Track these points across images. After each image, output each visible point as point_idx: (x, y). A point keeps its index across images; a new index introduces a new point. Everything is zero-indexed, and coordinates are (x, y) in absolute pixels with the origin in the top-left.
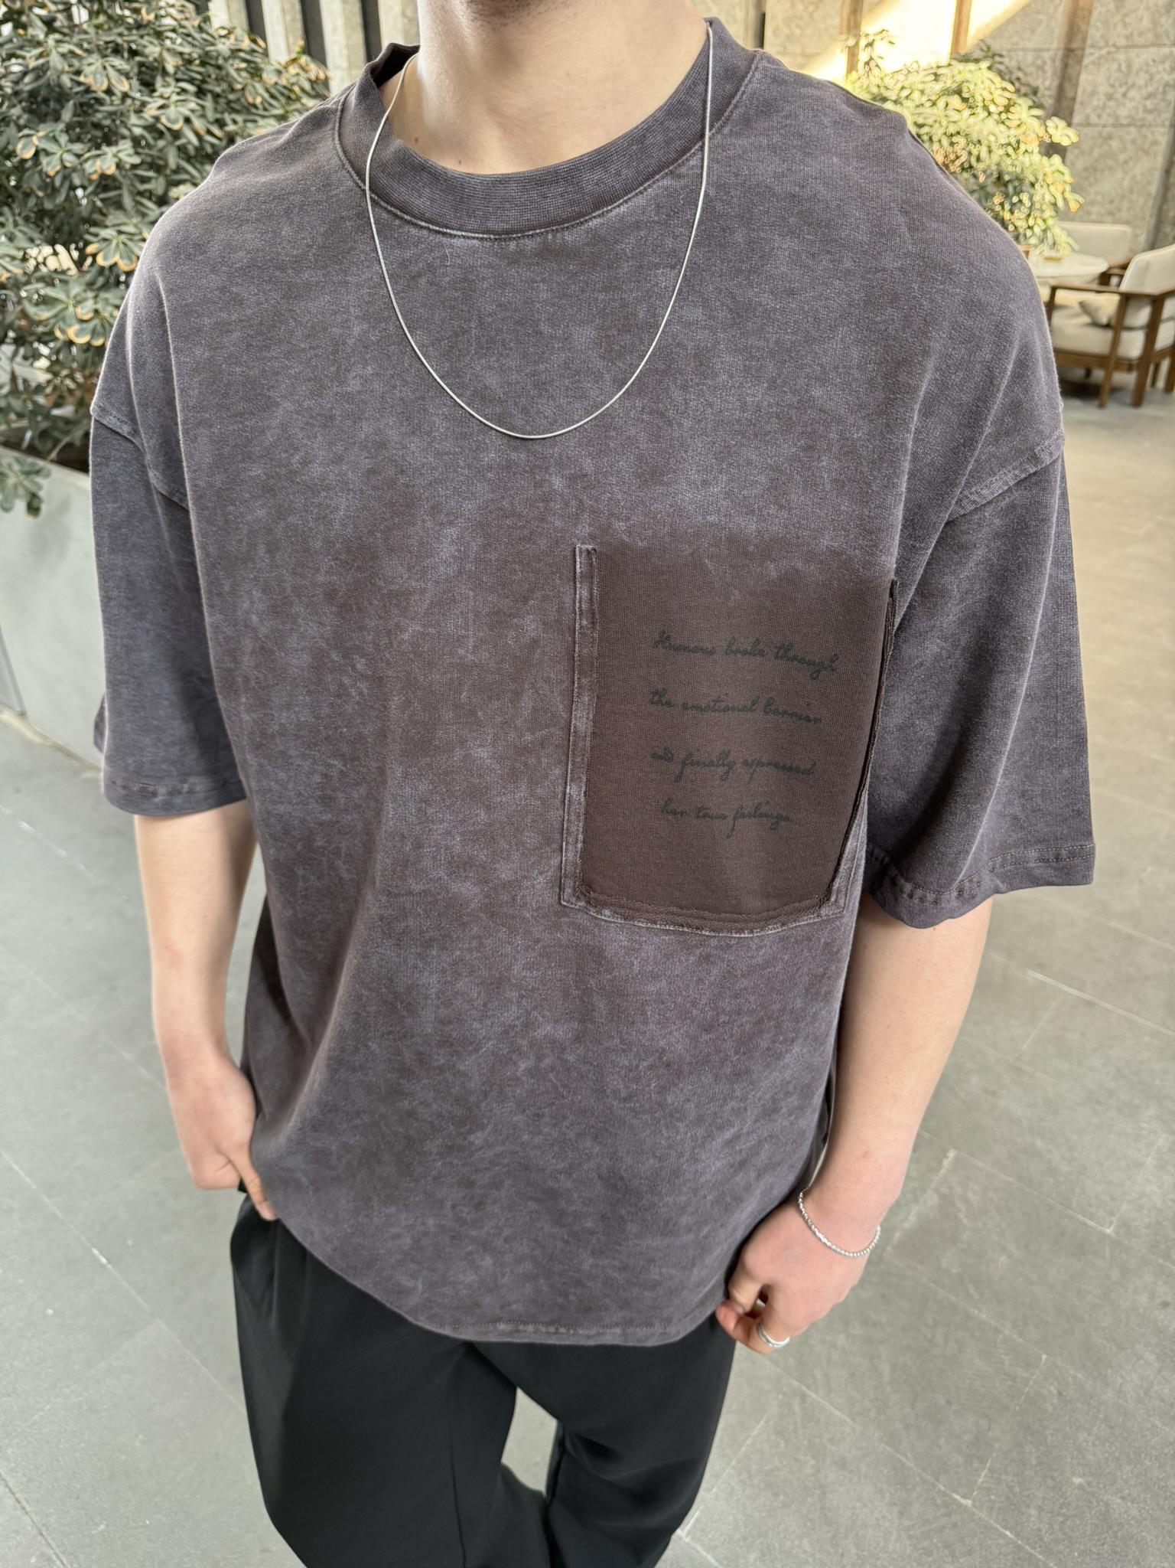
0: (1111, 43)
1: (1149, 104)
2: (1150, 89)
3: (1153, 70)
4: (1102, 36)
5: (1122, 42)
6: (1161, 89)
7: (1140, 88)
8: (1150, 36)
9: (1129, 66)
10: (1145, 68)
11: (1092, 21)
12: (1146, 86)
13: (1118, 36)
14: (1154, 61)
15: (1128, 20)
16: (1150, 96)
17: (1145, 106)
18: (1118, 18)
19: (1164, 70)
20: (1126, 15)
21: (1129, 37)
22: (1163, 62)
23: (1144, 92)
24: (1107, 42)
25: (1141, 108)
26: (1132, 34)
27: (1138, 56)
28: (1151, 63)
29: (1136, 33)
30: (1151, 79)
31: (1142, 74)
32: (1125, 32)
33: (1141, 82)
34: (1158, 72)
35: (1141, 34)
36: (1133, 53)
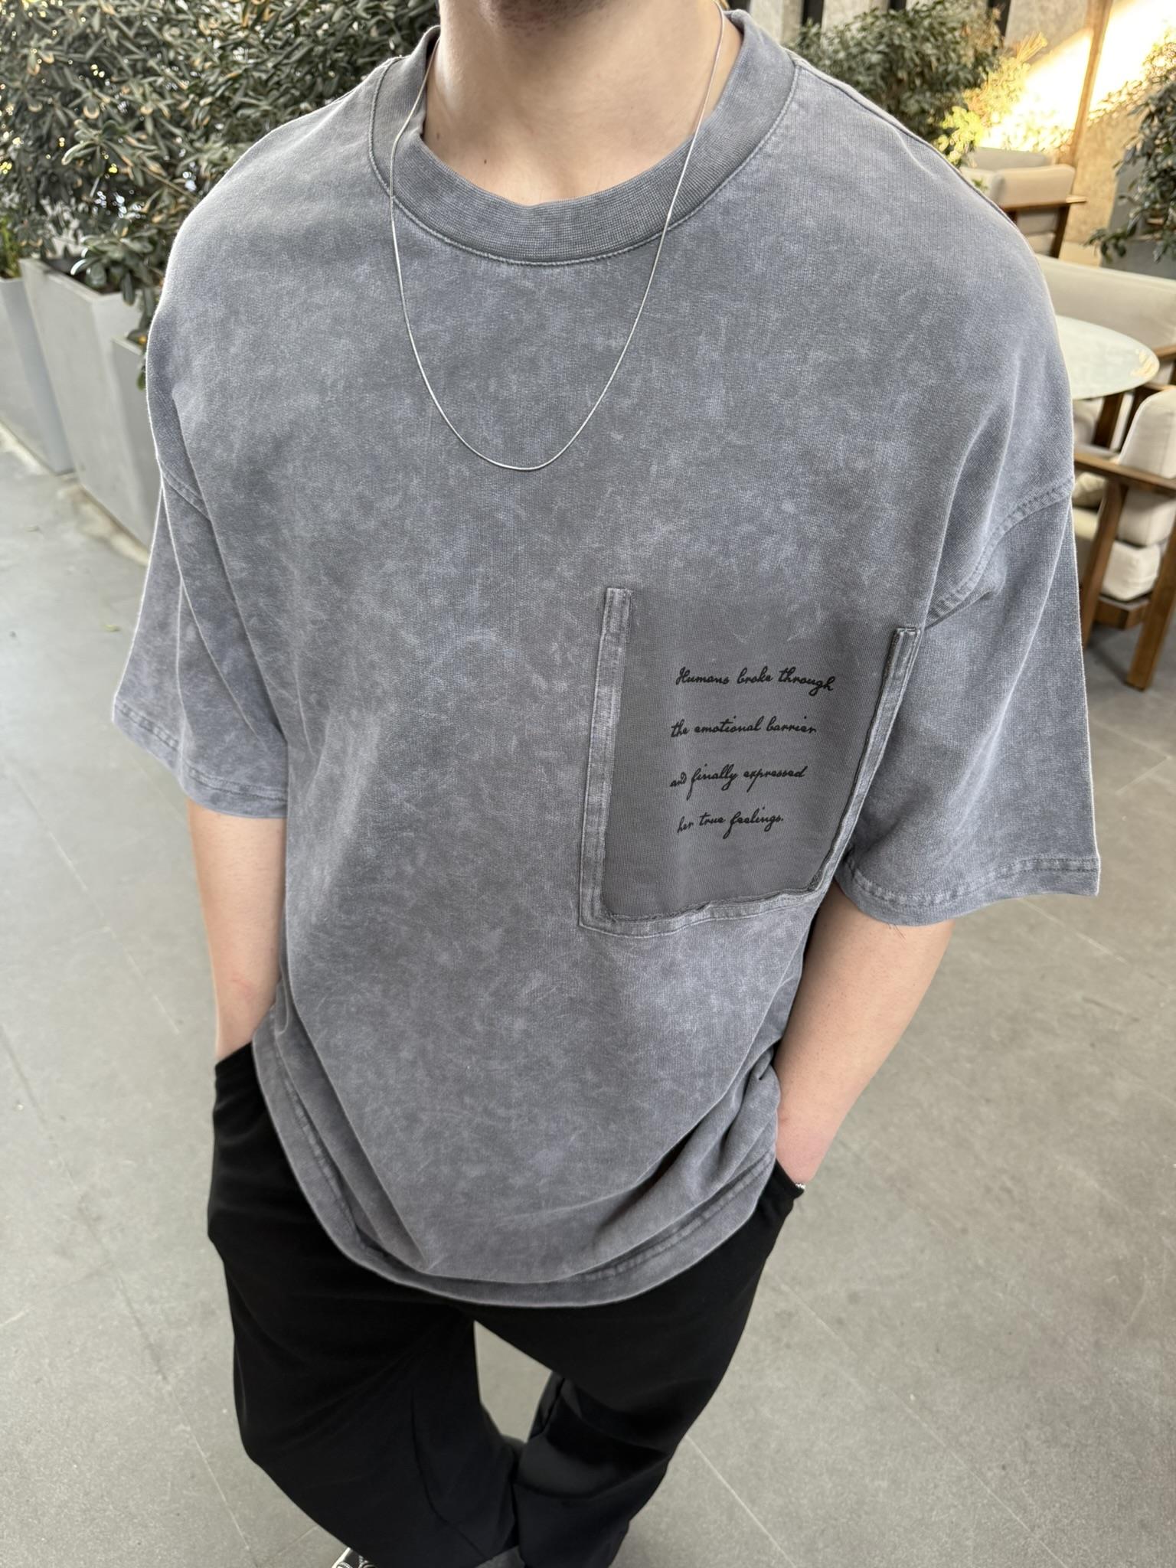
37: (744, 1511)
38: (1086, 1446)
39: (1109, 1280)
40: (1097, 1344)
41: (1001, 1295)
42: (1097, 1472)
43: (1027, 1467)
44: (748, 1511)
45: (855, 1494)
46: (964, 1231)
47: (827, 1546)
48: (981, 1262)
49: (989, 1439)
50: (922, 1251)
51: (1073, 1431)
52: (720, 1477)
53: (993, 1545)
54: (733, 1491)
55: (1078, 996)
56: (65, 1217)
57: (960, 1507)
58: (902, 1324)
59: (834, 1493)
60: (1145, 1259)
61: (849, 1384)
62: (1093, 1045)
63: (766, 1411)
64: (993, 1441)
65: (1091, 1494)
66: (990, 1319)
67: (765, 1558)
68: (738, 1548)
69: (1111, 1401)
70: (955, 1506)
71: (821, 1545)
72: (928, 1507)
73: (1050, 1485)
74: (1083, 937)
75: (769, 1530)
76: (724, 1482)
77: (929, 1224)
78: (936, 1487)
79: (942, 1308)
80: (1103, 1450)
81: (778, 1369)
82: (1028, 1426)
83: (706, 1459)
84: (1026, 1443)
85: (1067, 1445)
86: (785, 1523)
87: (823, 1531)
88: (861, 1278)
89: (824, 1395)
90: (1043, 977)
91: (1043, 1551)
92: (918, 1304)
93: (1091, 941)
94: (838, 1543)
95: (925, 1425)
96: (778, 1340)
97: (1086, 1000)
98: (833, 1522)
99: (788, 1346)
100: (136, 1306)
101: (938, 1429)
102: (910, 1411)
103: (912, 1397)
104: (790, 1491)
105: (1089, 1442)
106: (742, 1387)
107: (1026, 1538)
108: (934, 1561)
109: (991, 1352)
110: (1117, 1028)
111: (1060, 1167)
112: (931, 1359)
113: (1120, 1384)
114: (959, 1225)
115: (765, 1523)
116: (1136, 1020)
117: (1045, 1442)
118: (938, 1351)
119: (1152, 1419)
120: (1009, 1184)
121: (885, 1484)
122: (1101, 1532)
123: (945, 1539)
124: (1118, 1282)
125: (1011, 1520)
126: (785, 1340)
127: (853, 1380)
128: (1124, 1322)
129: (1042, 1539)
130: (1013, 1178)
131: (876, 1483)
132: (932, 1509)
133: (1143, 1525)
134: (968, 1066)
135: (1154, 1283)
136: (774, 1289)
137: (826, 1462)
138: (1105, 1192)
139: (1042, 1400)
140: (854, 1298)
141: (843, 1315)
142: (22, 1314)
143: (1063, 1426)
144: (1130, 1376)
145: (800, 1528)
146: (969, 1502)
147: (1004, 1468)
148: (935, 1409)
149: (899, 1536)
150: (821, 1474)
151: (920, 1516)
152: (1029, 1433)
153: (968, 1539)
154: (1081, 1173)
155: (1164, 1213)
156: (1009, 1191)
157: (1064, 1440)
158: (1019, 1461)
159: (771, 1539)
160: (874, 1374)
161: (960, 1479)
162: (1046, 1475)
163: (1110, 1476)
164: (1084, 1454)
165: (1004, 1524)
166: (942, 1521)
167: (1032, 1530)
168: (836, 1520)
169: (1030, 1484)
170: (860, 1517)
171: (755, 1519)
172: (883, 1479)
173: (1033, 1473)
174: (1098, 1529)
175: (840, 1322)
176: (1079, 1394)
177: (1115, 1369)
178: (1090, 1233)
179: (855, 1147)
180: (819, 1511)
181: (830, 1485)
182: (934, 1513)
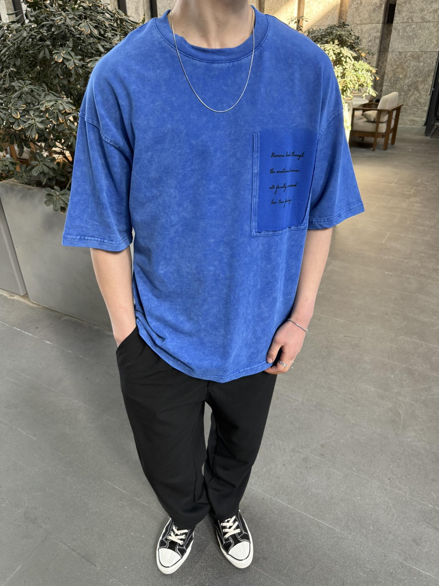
0: (355, 23)
1: (369, 44)
2: (370, 39)
3: (371, 32)
4: (352, 20)
5: (359, 22)
6: (373, 39)
7: (366, 38)
8: (368, 20)
9: (362, 31)
10: (367, 32)
11: (348, 15)
12: (368, 38)
13: (357, 20)
14: (371, 29)
15: (360, 15)
16: (370, 41)
17: (368, 45)
18: (357, 14)
19: (374, 32)
20: (360, 13)
21: (361, 21)
22: (374, 29)
23: (368, 40)
24: (353, 22)
25: (367, 46)
26: (362, 20)
27: (365, 27)
28: (370, 30)
29: (363, 19)
30: (370, 35)
31: (367, 34)
32: (359, 19)
33: (366, 36)
34: (372, 33)
35: (365, 19)
36: (363, 26)
37: (322, 523)
38: (408, 464)
39: (391, 415)
40: (396, 434)
41: (364, 430)
42: (414, 470)
43: (395, 476)
44: (324, 523)
45: (352, 504)
46: (344, 415)
47: (352, 524)
48: (353, 422)
49: (381, 473)
50: (335, 425)
51: (402, 461)
52: (310, 516)
53: (397, 503)
54: (316, 519)
55: (342, 336)
56: (20, 523)
57: (383, 495)
58: (341, 448)
59: (346, 507)
60: (397, 405)
61: (334, 472)
62: (353, 349)
63: (313, 490)
64: (383, 473)
65: (416, 477)
66: (364, 438)
67: (336, 535)
68: (326, 536)
69: (408, 449)
70: (382, 496)
71: (350, 524)
72: (374, 499)
73: (404, 479)
74: (335, 319)
75: (333, 526)
76: (312, 517)
77: (333, 416)
78: (373, 493)
79: (350, 439)
80: (412, 463)
81: (311, 476)
82: (390, 465)
83: (303, 513)
84: (391, 470)
85: (403, 466)
86: (336, 522)
87: (348, 519)
88: (322, 439)
89: (328, 479)
90: (329, 333)
91: (411, 498)
92: (342, 441)
93: (337, 319)
94: (355, 521)
95: (362, 476)
96: (307, 467)
97: (345, 336)
98: (350, 515)
99: (310, 468)
100: (69, 545)
101: (366, 475)
102: (356, 473)
103: (354, 469)
104: (333, 511)
105: (408, 462)
106: (303, 486)
107: (405, 497)
108: (384, 514)
109: (369, 447)
110: (357, 342)
111: (362, 387)
112: (354, 456)
113: (408, 443)
114: (342, 413)
115: (330, 525)
116: (361, 338)
117: (396, 467)
118: (354, 453)
119: (421, 450)
120: (350, 396)
121: (359, 498)
122: (423, 487)
123: (384, 506)
124: (393, 414)
125: (398, 493)
126: (309, 467)
127: (335, 471)
128: (400, 425)
129: (409, 495)
130: (350, 394)
131: (356, 498)
132: (376, 500)
133: (433, 480)
134: (321, 365)
135: (402, 411)
136: (297, 452)
137: (339, 498)
138: (377, 390)
139: (390, 456)
140: (323, 446)
141: (322, 452)
142: (19, 567)
143: (399, 461)
144: (409, 440)
145: (341, 521)
146: (385, 493)
147: (389, 479)
148: (362, 470)
149: (370, 511)
150: (339, 503)
151: (374, 503)
152: (391, 466)
153: (390, 504)
154: (368, 387)
155: (395, 391)
156: (351, 399)
157: (401, 465)
158: (392, 476)
159: (335, 528)
160: (340, 467)
161: (379, 487)
162: (402, 477)
163: (418, 470)
164: (408, 466)
165: (397, 495)
166: (380, 502)
167: (406, 494)
168: (350, 514)
169: (398, 481)
170: (357, 511)
171: (327, 525)
172: (358, 496)
173: (398, 477)
174: (422, 486)
175: (322, 455)
176: (399, 450)
177: (404, 439)
178: (379, 403)
179: (300, 400)
180: (344, 514)
181: (344, 505)
182: (377, 500)
